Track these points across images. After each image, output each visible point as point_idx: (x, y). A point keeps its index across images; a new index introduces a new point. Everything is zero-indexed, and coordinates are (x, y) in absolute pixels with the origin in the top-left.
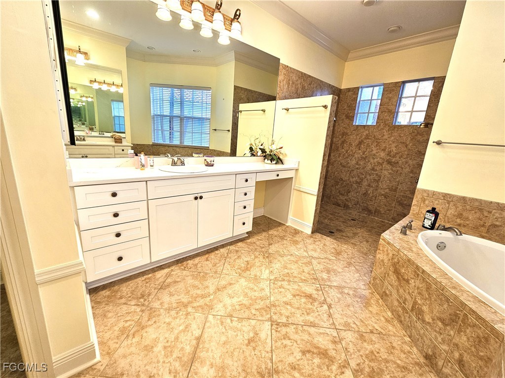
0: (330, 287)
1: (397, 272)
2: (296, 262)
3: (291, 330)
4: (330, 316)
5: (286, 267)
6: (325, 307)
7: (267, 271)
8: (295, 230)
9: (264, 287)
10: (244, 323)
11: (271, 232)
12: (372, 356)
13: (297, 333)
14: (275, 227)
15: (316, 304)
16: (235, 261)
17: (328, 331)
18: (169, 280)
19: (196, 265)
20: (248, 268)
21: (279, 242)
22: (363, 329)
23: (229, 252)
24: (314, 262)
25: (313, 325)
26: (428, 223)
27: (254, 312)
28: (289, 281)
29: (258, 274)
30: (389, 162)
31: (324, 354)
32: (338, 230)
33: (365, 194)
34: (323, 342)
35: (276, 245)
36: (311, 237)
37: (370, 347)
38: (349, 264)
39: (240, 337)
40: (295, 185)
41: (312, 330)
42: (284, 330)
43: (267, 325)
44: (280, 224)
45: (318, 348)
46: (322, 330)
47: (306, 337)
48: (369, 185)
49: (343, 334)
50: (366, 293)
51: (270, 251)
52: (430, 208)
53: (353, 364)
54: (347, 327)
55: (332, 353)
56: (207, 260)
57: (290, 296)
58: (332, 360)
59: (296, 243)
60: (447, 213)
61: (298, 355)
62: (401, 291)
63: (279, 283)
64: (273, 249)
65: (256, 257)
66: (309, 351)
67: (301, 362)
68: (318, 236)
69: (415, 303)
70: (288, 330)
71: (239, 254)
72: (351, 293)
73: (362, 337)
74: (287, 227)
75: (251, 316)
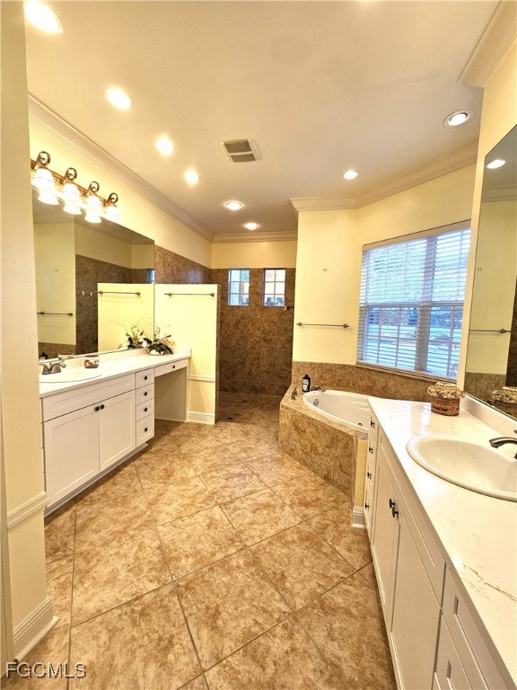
0: (252, 461)
1: (297, 428)
2: (214, 453)
3: (237, 503)
4: (261, 481)
5: (206, 461)
6: (255, 477)
7: (191, 470)
8: (197, 424)
9: (197, 483)
10: (195, 517)
11: (173, 434)
12: (297, 492)
13: (243, 503)
14: (174, 427)
15: (247, 478)
16: (149, 473)
17: (264, 491)
18: (80, 522)
19: (104, 494)
20: (169, 474)
21: (186, 441)
22: (285, 480)
23: (137, 468)
24: (230, 447)
25: (252, 493)
26: (305, 387)
27: (199, 505)
28: (216, 470)
29: (184, 475)
30: (265, 340)
31: (267, 506)
32: (235, 415)
33: (250, 373)
34: (263, 499)
35: (186, 445)
36: (216, 427)
37: (294, 488)
38: (259, 440)
39: (198, 528)
40: (190, 375)
41: (253, 496)
42: (232, 506)
43: (217, 509)
44: (178, 424)
45: (262, 504)
46: (260, 493)
47: (250, 502)
48: (252, 364)
49: (274, 489)
50: (279, 455)
51: (183, 452)
52: (303, 376)
53: (288, 502)
54: (276, 483)
55: (273, 503)
56: (115, 485)
57: (223, 482)
58: (274, 507)
59: (204, 436)
60: (315, 376)
61: (251, 515)
62: (302, 441)
63: (209, 475)
64: (184, 449)
65: (172, 462)
66: (257, 510)
67: (255, 518)
68: (222, 424)
69: (312, 444)
70: (235, 504)
71: (151, 465)
72: (269, 460)
73: (287, 485)
74: (187, 423)
75: (198, 509)
